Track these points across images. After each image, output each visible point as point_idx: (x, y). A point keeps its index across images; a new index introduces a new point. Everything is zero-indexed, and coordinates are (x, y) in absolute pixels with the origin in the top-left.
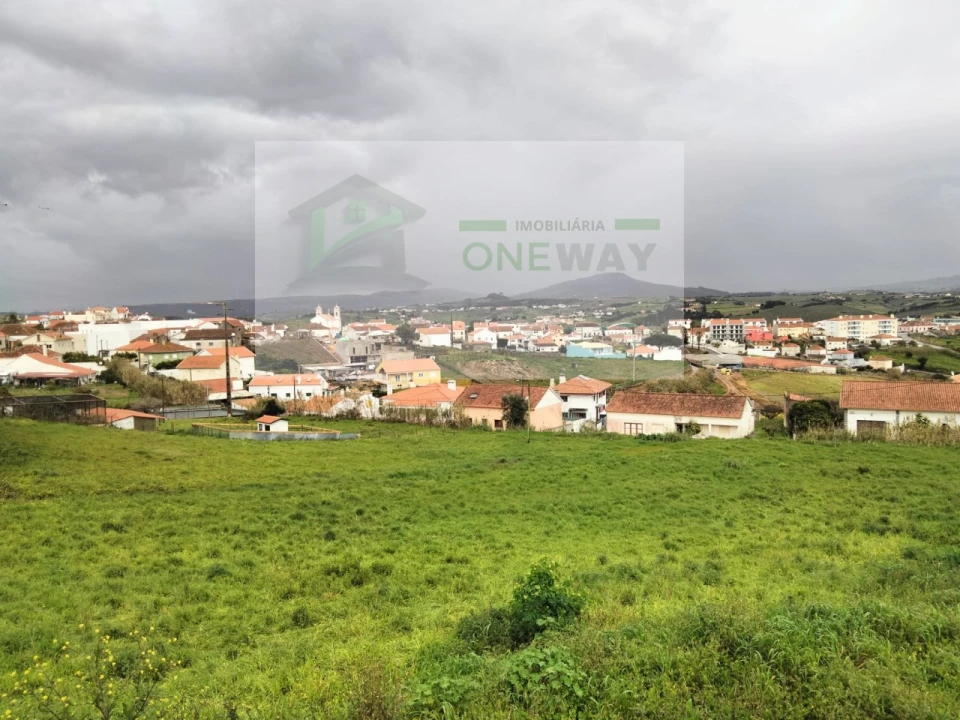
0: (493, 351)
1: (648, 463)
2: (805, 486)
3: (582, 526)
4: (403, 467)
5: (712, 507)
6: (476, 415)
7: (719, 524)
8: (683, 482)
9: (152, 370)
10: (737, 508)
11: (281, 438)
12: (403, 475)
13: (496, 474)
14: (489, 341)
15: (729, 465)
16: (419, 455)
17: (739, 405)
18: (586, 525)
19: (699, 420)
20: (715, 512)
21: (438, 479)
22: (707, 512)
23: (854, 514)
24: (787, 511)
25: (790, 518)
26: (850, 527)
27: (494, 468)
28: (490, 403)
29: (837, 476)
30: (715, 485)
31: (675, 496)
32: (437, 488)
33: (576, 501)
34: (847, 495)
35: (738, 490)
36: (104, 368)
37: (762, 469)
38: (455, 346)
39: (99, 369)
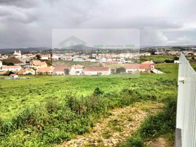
1: (94, 79)
2: (121, 81)
3: (87, 90)
5: (107, 85)
7: (110, 88)
8: (101, 82)
10: (111, 85)
11: (17, 78)
13: (67, 83)
15: (108, 79)
20: (108, 86)
21: (56, 84)
22: (107, 86)
23: (130, 85)
24: (120, 85)
25: (120, 86)
26: (130, 86)
27: (66, 82)
29: (126, 80)
30: (107, 82)
31: (101, 84)
32: (56, 86)
33: (84, 86)
34: (128, 82)
35: (111, 83)
37: (114, 79)
38: (49, 59)
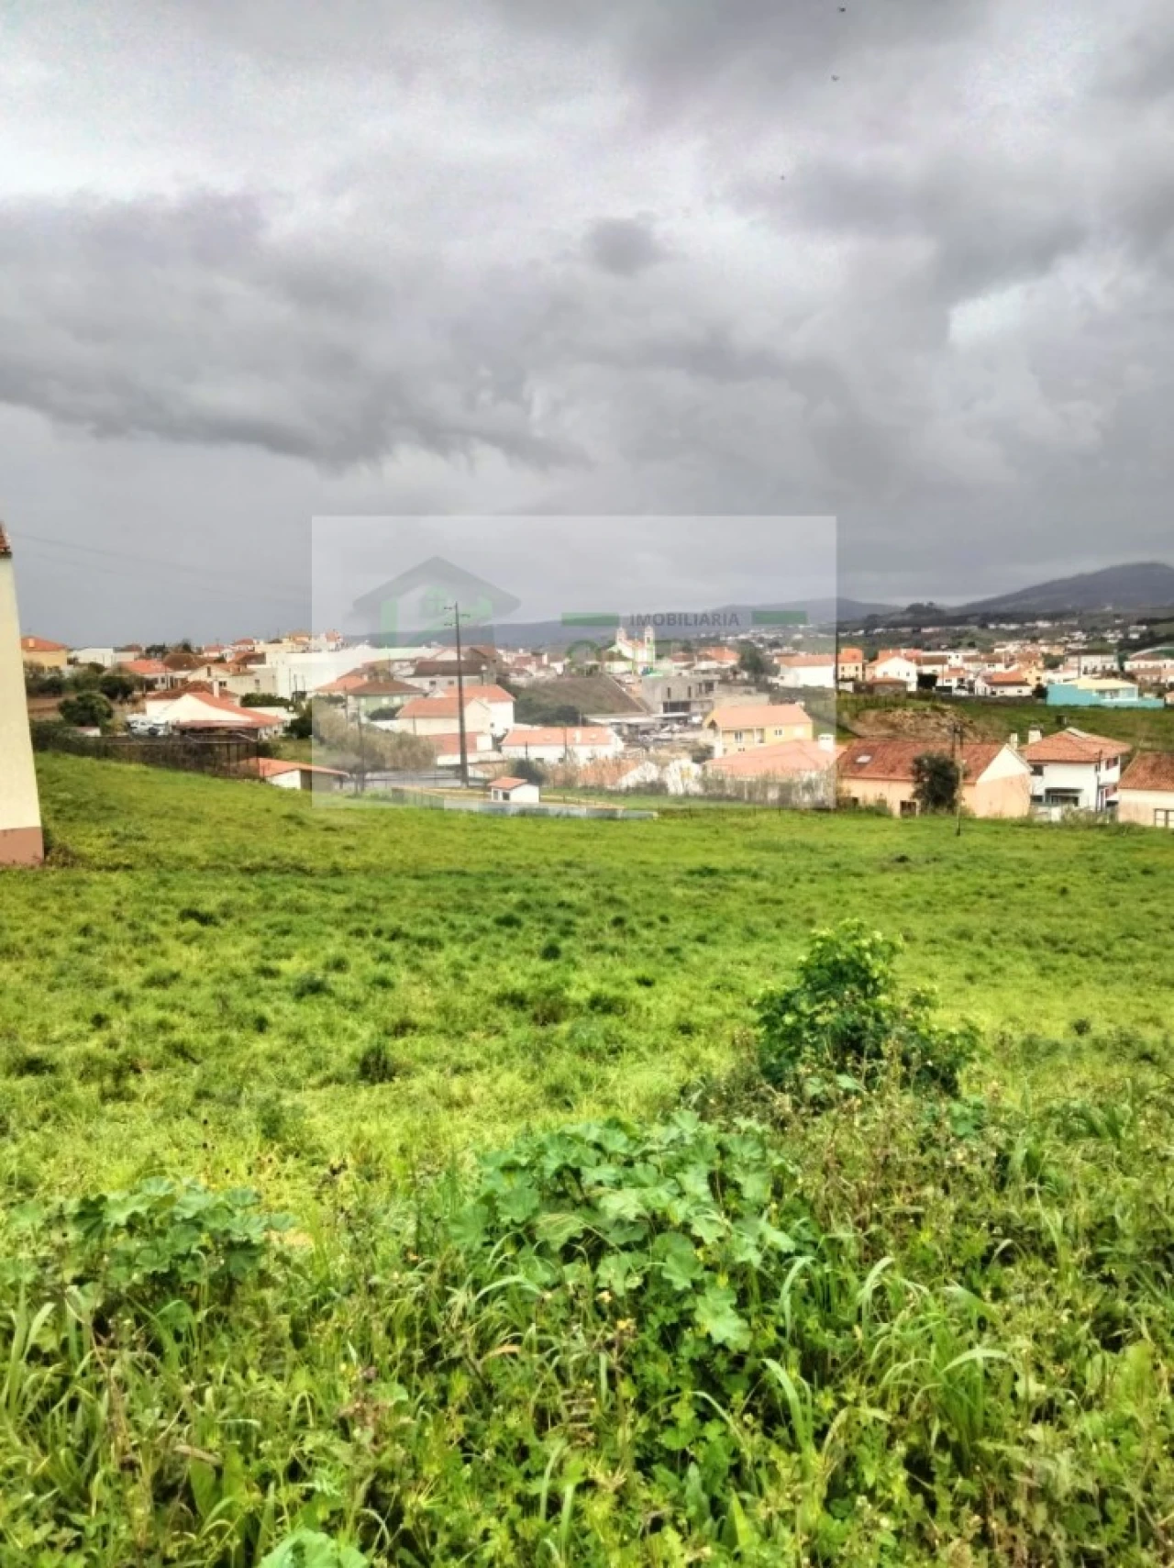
0: (910, 695)
3: (1044, 972)
4: (715, 861)
6: (865, 791)
11: (524, 813)
12: (711, 872)
13: (888, 879)
14: (903, 677)
16: (750, 847)
18: (1054, 969)
21: (774, 882)
27: (884, 870)
28: (893, 770)
32: (770, 894)
33: (1038, 928)
36: (295, 716)
38: (842, 687)
39: (286, 716)
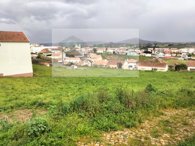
1: (148, 75)
2: (180, 80)
3: (138, 85)
5: (162, 83)
7: (165, 86)
8: (156, 79)
9: (46, 56)
10: (168, 84)
15: (164, 76)
17: (165, 65)
19: (157, 68)
20: (164, 84)
22: (162, 84)
23: (191, 85)
24: (177, 84)
25: (178, 85)
26: (191, 87)
29: (187, 79)
30: (162, 79)
31: (155, 81)
34: (189, 82)
35: (167, 81)
37: (171, 77)
